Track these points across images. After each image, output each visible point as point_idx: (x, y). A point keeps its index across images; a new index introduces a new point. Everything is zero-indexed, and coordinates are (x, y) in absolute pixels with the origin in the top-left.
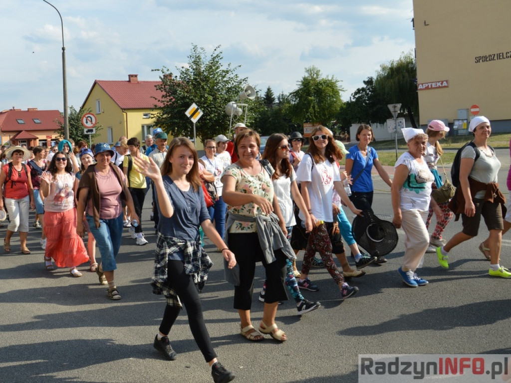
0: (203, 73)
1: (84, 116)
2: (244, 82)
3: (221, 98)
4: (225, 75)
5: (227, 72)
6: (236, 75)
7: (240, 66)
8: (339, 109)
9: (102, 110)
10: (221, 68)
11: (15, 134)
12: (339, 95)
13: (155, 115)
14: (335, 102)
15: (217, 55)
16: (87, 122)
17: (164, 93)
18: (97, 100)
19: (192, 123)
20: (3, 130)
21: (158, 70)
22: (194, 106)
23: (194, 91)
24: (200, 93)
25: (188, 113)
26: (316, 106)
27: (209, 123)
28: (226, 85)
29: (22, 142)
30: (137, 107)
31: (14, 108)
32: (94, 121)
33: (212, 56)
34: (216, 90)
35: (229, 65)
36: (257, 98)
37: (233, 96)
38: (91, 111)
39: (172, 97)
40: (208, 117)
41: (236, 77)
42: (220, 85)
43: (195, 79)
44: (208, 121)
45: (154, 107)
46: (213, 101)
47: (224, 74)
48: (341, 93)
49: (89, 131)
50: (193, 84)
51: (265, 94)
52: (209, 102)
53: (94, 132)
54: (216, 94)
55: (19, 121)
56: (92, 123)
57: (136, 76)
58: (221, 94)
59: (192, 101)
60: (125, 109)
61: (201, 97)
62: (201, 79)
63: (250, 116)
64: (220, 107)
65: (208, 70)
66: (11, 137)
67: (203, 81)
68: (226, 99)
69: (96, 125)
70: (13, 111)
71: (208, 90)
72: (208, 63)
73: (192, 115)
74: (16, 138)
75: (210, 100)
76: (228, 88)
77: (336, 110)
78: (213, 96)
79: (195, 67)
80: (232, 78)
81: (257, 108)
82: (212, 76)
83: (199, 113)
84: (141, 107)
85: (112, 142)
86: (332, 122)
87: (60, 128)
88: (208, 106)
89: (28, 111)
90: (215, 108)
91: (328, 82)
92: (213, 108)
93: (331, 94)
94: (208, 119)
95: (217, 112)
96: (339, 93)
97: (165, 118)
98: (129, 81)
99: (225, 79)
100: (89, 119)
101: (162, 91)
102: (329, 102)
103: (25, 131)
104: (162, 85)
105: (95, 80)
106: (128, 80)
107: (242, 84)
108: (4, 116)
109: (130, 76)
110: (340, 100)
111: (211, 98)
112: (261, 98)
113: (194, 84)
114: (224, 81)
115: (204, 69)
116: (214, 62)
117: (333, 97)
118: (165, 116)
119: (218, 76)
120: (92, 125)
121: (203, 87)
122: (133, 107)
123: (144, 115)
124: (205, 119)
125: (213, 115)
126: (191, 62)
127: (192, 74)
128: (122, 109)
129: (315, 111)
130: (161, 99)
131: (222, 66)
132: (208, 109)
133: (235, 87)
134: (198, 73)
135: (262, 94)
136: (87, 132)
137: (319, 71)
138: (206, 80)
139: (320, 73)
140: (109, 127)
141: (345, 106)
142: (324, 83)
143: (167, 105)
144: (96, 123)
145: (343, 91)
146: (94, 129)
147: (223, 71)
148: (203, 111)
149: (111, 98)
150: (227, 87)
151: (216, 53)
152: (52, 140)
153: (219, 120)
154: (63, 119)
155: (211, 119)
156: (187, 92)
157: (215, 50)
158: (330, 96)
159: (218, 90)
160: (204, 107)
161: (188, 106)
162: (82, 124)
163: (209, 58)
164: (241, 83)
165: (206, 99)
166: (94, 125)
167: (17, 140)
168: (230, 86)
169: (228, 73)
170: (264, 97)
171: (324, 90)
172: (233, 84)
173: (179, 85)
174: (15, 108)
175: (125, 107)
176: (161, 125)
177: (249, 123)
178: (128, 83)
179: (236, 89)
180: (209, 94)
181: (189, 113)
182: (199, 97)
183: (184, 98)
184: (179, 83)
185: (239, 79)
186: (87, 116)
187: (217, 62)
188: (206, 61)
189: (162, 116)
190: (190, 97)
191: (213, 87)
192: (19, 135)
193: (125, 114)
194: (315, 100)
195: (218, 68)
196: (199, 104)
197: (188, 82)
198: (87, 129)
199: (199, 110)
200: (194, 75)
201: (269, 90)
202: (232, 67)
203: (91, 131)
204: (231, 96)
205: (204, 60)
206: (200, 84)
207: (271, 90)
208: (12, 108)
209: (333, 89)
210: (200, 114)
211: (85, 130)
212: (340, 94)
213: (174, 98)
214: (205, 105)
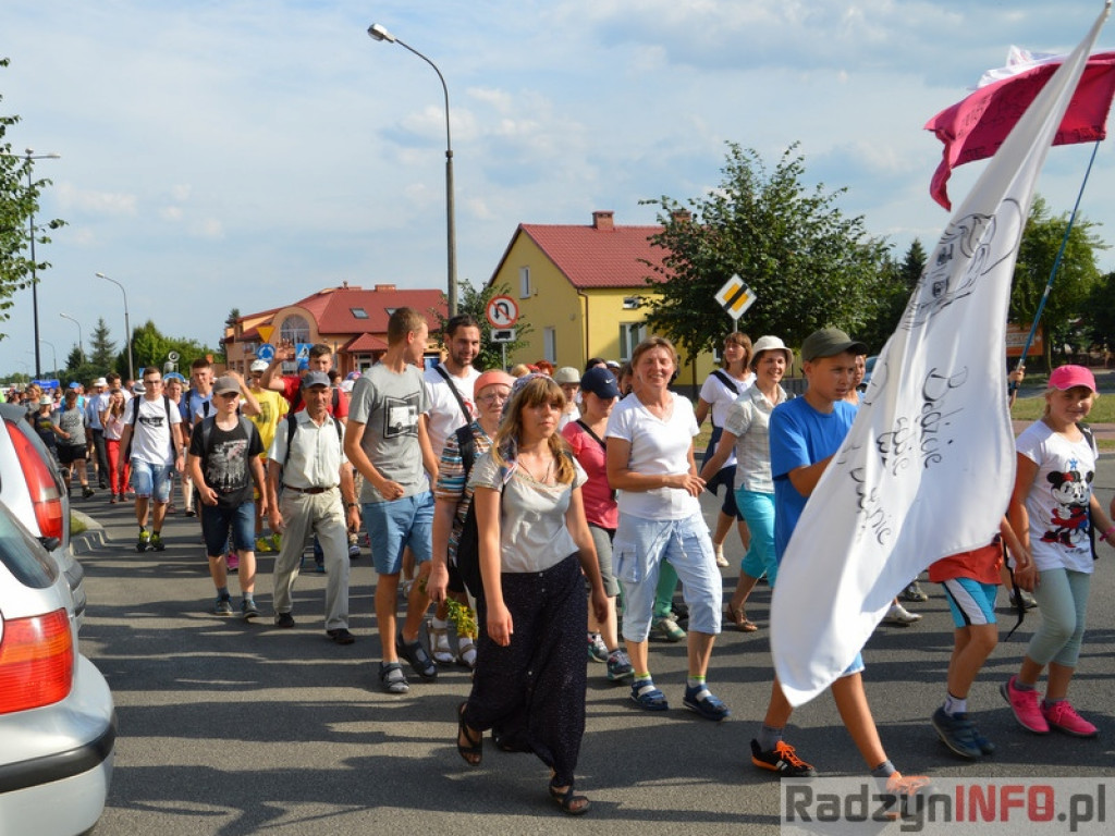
0: (757, 205)
1: (492, 302)
2: (855, 226)
3: (799, 262)
4: (811, 210)
5: (815, 204)
6: (836, 210)
7: (845, 190)
8: (1088, 291)
9: (533, 291)
10: (800, 196)
11: (347, 340)
12: (1090, 258)
13: (648, 301)
14: (1080, 275)
15: (790, 167)
16: (497, 316)
17: (668, 252)
18: (523, 267)
19: (729, 319)
20: (322, 331)
21: (654, 202)
22: (736, 282)
23: (735, 247)
24: (750, 252)
25: (721, 297)
26: (1031, 284)
27: (768, 319)
28: (811, 235)
29: (361, 357)
30: (612, 284)
31: (345, 283)
32: (512, 314)
33: (779, 166)
34: (788, 245)
35: (819, 187)
36: (888, 265)
37: (826, 258)
38: (507, 291)
39: (684, 262)
40: (768, 308)
41: (836, 216)
42: (797, 233)
43: (740, 221)
44: (767, 315)
45: (645, 284)
46: (779, 270)
47: (807, 207)
48: (1096, 252)
49: (501, 335)
50: (732, 231)
51: (907, 256)
52: (771, 273)
53: (513, 338)
54: (787, 253)
55: (356, 312)
56: (508, 319)
57: (610, 215)
58: (800, 254)
59: (731, 271)
60: (583, 289)
61: (753, 260)
62: (752, 220)
63: (866, 306)
64: (796, 283)
65: (770, 200)
66: (339, 347)
67: (760, 225)
68: (811, 266)
69: (517, 322)
70: (343, 291)
71: (767, 244)
72: (769, 183)
73: (731, 302)
74: (351, 348)
75: (772, 269)
76: (816, 240)
77: (1080, 293)
78: (780, 259)
79: (737, 193)
80: (826, 218)
81: (883, 286)
82: (780, 213)
83: (747, 297)
84: (621, 283)
85: (555, 360)
86: (1070, 321)
87: (439, 327)
88: (767, 282)
89: (376, 291)
90: (784, 285)
91: (1062, 227)
92: (779, 285)
93: (1070, 255)
94: (767, 312)
95: (788, 295)
96: (1090, 253)
97: (670, 308)
98: (595, 226)
99: (810, 220)
100: (503, 308)
101: (663, 247)
102: (1063, 273)
103: (370, 333)
104: (662, 235)
105: (520, 225)
106: (592, 224)
107: (849, 231)
108: (325, 302)
109: (597, 215)
110: (1094, 270)
111: (774, 263)
112: (897, 265)
113: (737, 232)
114: (806, 226)
115: (759, 197)
116: (785, 181)
117: (1074, 262)
118: (670, 303)
119: (793, 214)
120: (508, 322)
121: (756, 238)
122: (602, 284)
123: (626, 302)
124: (761, 312)
125: (777, 303)
126: (728, 181)
127: (732, 209)
128: (576, 287)
129: (1027, 297)
130: (661, 265)
131: (802, 190)
132: (768, 290)
133: (833, 239)
134: (745, 206)
135: (899, 256)
136: (497, 337)
137: (1043, 201)
138: (766, 221)
139: (1046, 206)
140: (550, 328)
141: (1104, 285)
142: (1054, 229)
143: (674, 278)
144: (517, 318)
145: (1102, 247)
146: (513, 332)
147: (805, 202)
148: (756, 293)
149: (554, 263)
150: (814, 236)
151: (790, 160)
152: (426, 354)
153: (794, 313)
154: (446, 308)
155: (774, 311)
156: (720, 250)
157: (787, 153)
158: (1065, 260)
159: (793, 245)
160: (759, 285)
161: (721, 280)
162: (489, 321)
163: (772, 171)
164: (847, 228)
165: (763, 265)
166: (513, 321)
167: (351, 352)
168: (820, 237)
169: (816, 207)
170: (904, 263)
171: (1053, 246)
172: (827, 231)
173: (701, 233)
174: (348, 285)
175: (584, 284)
176: (660, 323)
177: (864, 321)
178: (591, 230)
179: (834, 242)
180: (770, 255)
181: (724, 297)
182: (747, 260)
183: (712, 262)
184: (702, 231)
185: (842, 220)
186: (497, 302)
187: (792, 181)
188: (763, 176)
189: (663, 302)
190: (728, 262)
191: (782, 237)
192: (356, 343)
193: (583, 299)
194: (1027, 270)
195: (793, 194)
196: (749, 278)
197: (721, 228)
198: (497, 331)
199: (748, 291)
200: (738, 211)
201: (916, 247)
202: (825, 193)
203: (507, 334)
204: (823, 259)
205: (760, 177)
206: (750, 231)
207: (921, 246)
208: (343, 285)
209: (1076, 243)
210: (749, 299)
211: (494, 333)
212: (1093, 256)
213: (691, 262)
214: (761, 280)
